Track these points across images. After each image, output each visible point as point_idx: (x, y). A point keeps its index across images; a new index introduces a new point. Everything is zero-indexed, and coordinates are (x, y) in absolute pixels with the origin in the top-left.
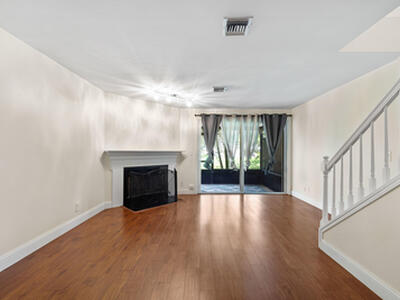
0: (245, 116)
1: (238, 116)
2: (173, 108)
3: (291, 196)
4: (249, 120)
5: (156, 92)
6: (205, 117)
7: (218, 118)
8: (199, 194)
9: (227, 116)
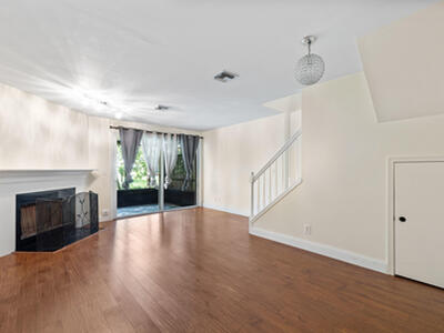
0: (165, 134)
1: (159, 133)
2: (80, 115)
3: (202, 208)
4: (169, 137)
5: (86, 95)
6: (123, 130)
7: (138, 133)
8: (115, 220)
9: (148, 132)
